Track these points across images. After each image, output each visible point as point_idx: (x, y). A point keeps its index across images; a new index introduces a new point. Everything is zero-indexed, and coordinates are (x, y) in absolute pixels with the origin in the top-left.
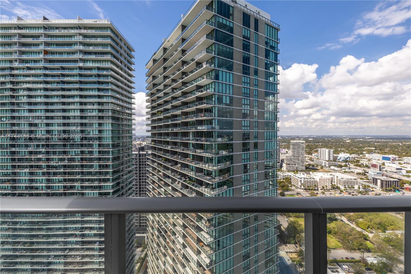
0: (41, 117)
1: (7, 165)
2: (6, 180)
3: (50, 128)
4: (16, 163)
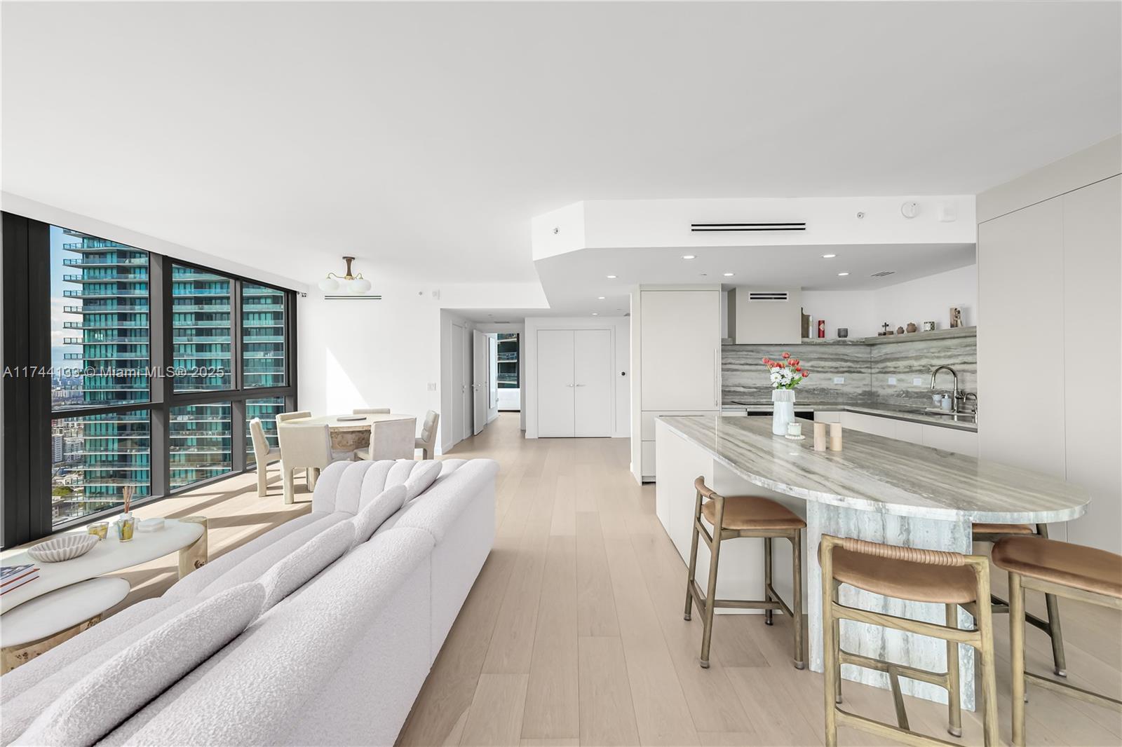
0: (185, 332)
1: (107, 439)
2: (104, 475)
3: (206, 356)
4: (128, 435)
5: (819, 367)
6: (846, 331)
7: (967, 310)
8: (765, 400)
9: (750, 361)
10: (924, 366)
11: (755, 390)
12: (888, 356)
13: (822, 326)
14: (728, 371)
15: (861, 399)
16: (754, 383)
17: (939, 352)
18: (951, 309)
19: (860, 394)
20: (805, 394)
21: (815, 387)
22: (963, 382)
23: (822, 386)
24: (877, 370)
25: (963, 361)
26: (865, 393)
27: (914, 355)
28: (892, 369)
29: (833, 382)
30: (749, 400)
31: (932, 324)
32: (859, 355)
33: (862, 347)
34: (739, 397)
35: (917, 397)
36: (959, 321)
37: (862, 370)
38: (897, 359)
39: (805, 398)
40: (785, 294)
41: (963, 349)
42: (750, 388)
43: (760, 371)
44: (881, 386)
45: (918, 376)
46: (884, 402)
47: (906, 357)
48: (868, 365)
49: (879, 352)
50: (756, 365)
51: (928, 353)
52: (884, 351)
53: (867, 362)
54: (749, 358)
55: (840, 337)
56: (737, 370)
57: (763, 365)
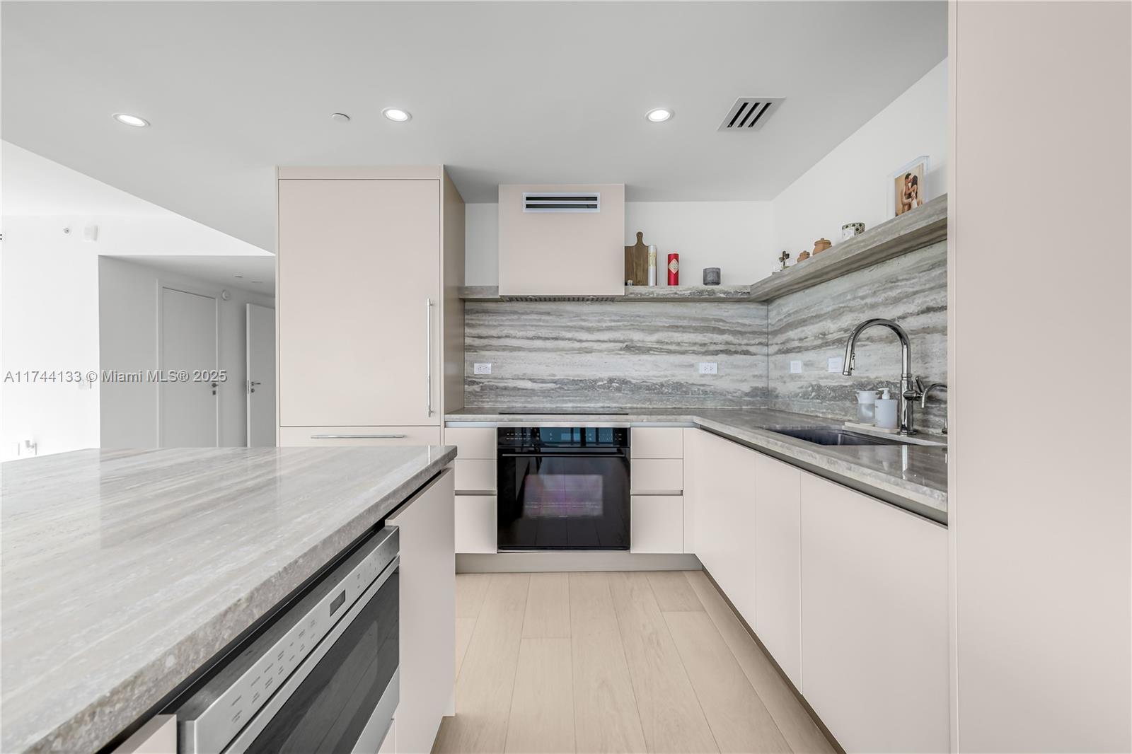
5: (672, 343)
8: (570, 405)
9: (543, 333)
10: (846, 331)
11: (552, 386)
12: (791, 319)
13: (674, 262)
14: (504, 350)
15: (749, 403)
16: (551, 372)
17: (874, 293)
19: (747, 394)
20: (644, 394)
21: (663, 380)
23: (676, 379)
24: (776, 348)
25: (924, 307)
26: (755, 392)
27: (829, 309)
28: (796, 344)
29: (697, 370)
31: (859, 228)
32: (747, 321)
33: (752, 306)
34: (523, 399)
35: (834, 398)
37: (752, 349)
38: (803, 322)
39: (646, 400)
40: (594, 198)
41: (925, 277)
42: (544, 382)
43: (563, 350)
44: (782, 377)
45: (833, 352)
46: (783, 408)
47: (818, 316)
48: (764, 340)
49: (779, 314)
50: (556, 339)
51: (854, 298)
52: (785, 310)
53: (762, 333)
54: (542, 326)
55: (705, 284)
56: (519, 349)
57: (569, 339)
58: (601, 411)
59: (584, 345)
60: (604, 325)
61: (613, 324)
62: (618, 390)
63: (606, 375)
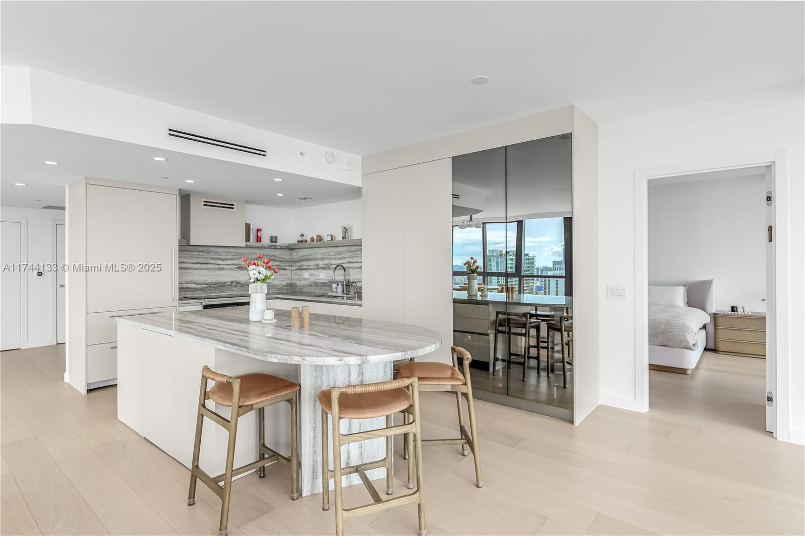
6: (276, 238)
7: (351, 228)
8: (214, 294)
9: (201, 260)
10: (326, 265)
11: (205, 286)
12: (303, 258)
13: (259, 233)
15: (285, 289)
16: (205, 279)
17: (335, 255)
18: (343, 227)
19: (285, 286)
22: (349, 275)
24: (296, 268)
26: (288, 285)
27: (320, 257)
28: (306, 267)
30: (200, 295)
31: (332, 236)
32: (284, 257)
33: (286, 251)
34: (191, 293)
35: (322, 286)
36: (347, 235)
37: (286, 268)
38: (309, 260)
40: (233, 205)
42: (201, 284)
43: (210, 269)
44: (299, 279)
45: (322, 271)
46: (299, 290)
47: (314, 259)
48: (290, 264)
49: (297, 255)
50: (207, 264)
51: (329, 255)
52: (300, 254)
53: (289, 261)
54: (200, 258)
55: (272, 242)
56: (189, 268)
57: (213, 264)
58: (228, 296)
59: (220, 266)
60: (229, 257)
61: (233, 257)
62: (235, 286)
63: (230, 280)
